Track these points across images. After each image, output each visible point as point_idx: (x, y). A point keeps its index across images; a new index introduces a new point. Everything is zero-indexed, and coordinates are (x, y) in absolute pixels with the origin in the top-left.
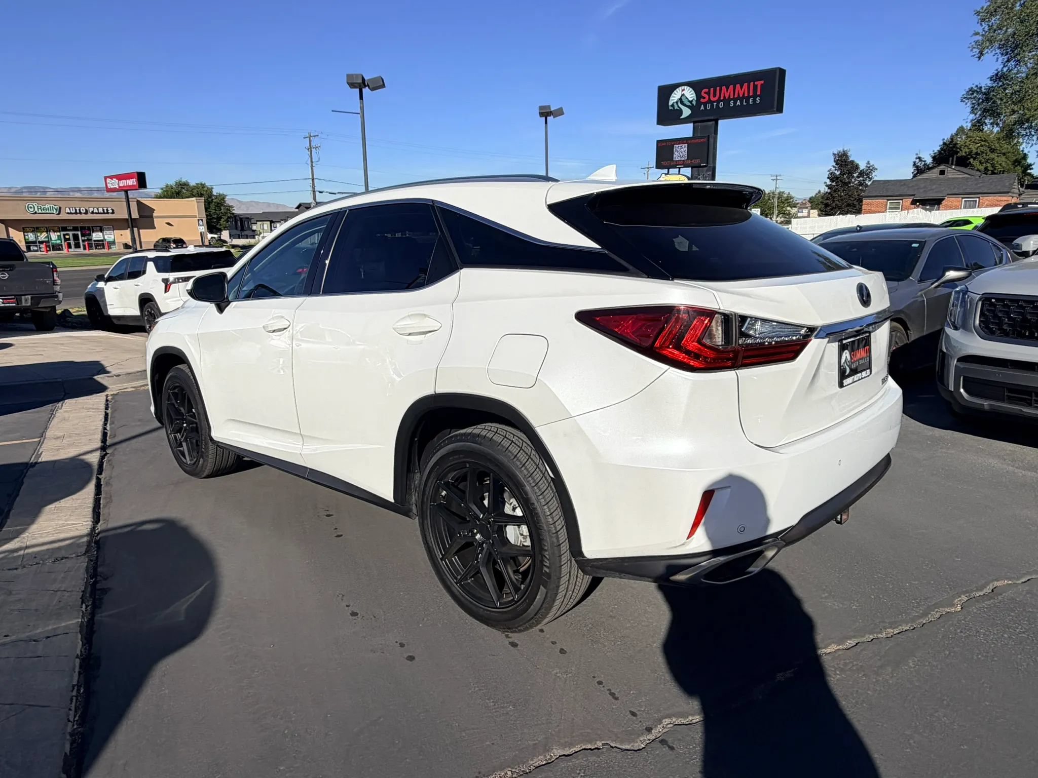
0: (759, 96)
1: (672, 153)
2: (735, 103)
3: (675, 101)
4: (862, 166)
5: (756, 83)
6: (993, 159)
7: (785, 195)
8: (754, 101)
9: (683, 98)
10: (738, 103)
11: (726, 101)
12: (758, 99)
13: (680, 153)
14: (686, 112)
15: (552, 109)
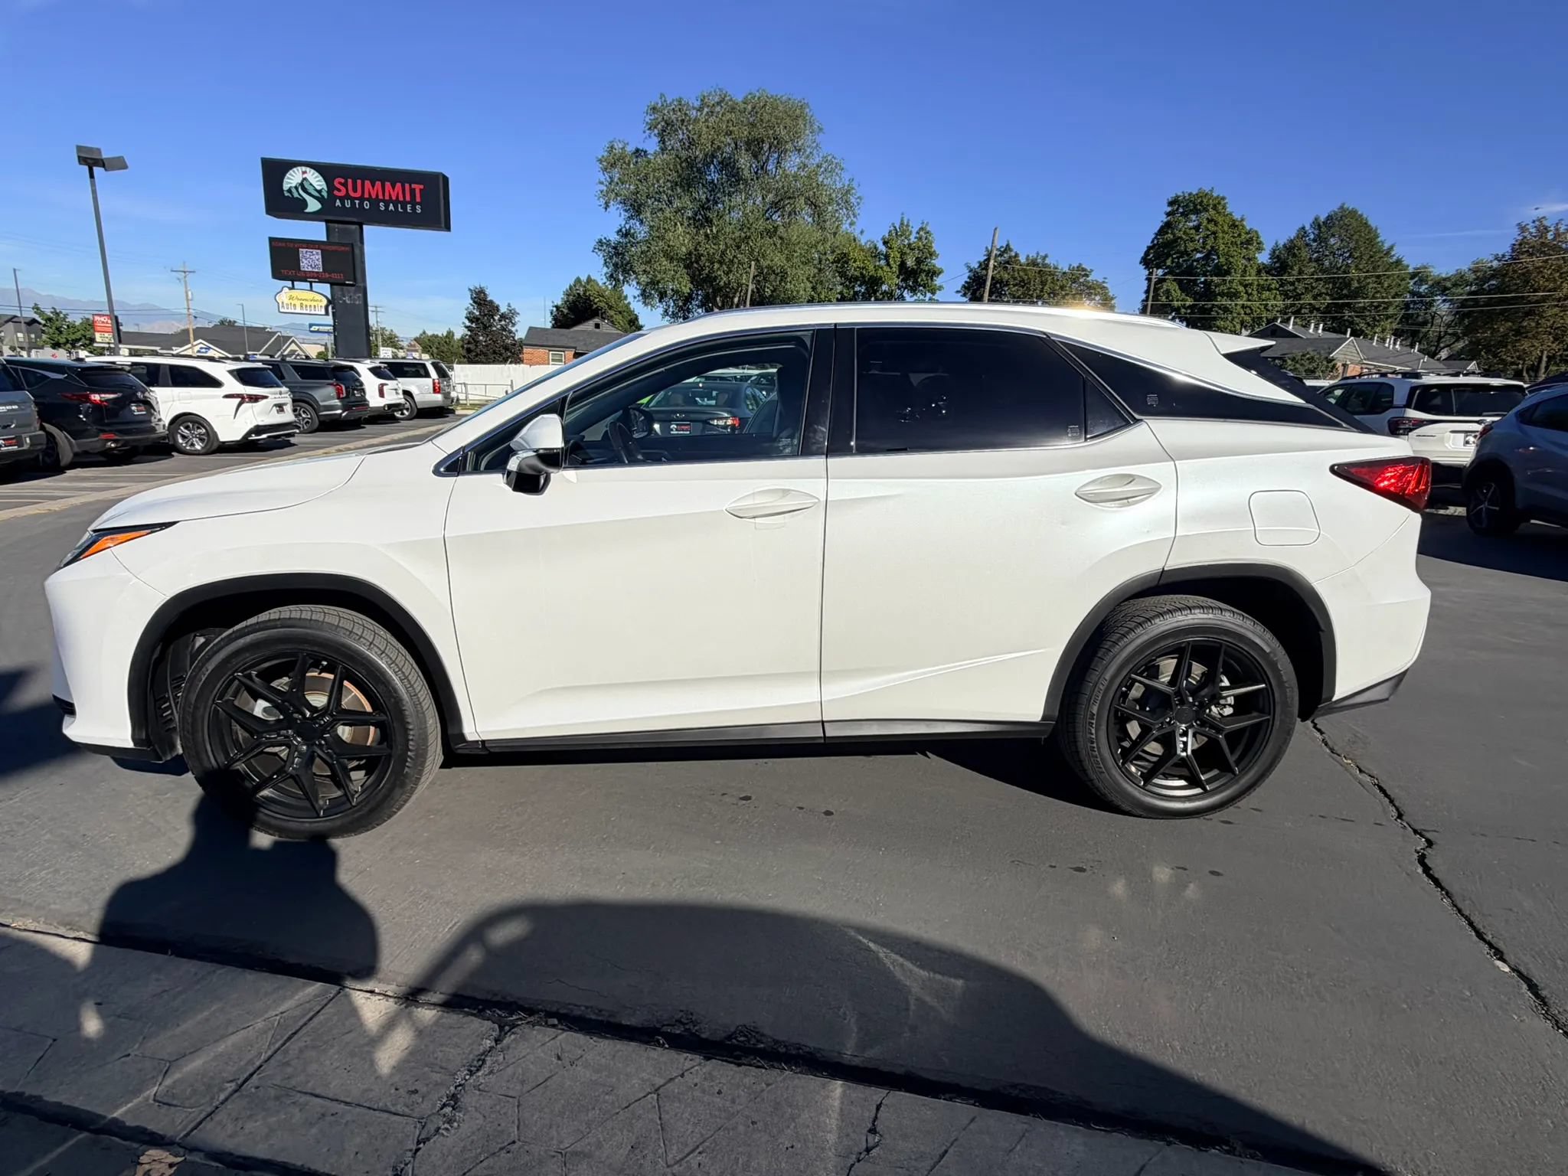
0: (418, 204)
1: (298, 260)
2: (387, 206)
3: (294, 185)
4: (503, 309)
5: (413, 186)
6: (612, 317)
7: (388, 333)
8: (414, 209)
9: (305, 182)
10: (391, 207)
11: (375, 203)
12: (418, 207)
13: (311, 260)
14: (313, 206)
15: (104, 156)
